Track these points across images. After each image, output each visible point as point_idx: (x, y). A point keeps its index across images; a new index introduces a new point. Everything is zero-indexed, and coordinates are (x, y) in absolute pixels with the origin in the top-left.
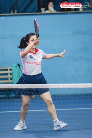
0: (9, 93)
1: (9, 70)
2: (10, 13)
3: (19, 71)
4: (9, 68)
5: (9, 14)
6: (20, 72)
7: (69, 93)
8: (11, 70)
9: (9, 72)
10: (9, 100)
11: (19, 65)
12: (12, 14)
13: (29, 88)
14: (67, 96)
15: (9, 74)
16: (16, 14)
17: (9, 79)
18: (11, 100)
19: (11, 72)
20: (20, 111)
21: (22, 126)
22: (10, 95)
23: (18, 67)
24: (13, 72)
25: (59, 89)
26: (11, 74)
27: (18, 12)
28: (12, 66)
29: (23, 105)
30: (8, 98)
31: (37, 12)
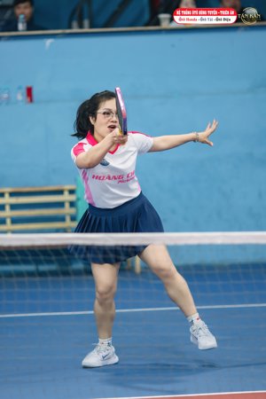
0: (69, 259)
1: (66, 193)
2: (70, 27)
4: (68, 187)
5: (68, 31)
7: (240, 258)
8: (72, 192)
9: (66, 197)
10: (67, 278)
12: (76, 30)
13: (125, 243)
14: (233, 266)
15: (67, 205)
16: (86, 30)
17: (68, 219)
18: (73, 278)
19: (73, 198)
20: (92, 312)
21: (104, 354)
22: (71, 264)
24: (78, 199)
25: (211, 247)
26: (72, 204)
27: (92, 26)
28: (76, 180)
29: (97, 295)
30: (66, 273)
31: (147, 24)
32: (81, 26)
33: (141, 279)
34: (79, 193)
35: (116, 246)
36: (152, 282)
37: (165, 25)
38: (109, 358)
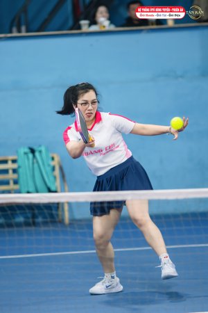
0: (12, 214)
1: (10, 162)
2: (11, 32)
3: (33, 163)
4: (11, 157)
5: (9, 35)
6: (35, 165)
8: (14, 161)
9: (10, 166)
11: (33, 151)
12: (15, 34)
15: (11, 172)
16: (24, 34)
17: (11, 182)
19: (15, 166)
23: (31, 156)
24: (19, 167)
26: (15, 171)
27: (28, 31)
28: (17, 152)
31: (71, 29)
32: (19, 31)
33: (69, 229)
34: (20, 162)
35: (49, 203)
36: (77, 231)
37: (85, 29)
38: (113, 287)
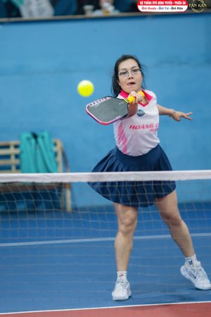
1: (12, 148)
3: (36, 149)
4: (13, 143)
6: (38, 151)
8: (17, 146)
9: (12, 151)
11: (35, 136)
15: (12, 157)
17: (13, 167)
19: (17, 151)
23: (33, 141)
24: (21, 152)
26: (17, 156)
28: (19, 137)
